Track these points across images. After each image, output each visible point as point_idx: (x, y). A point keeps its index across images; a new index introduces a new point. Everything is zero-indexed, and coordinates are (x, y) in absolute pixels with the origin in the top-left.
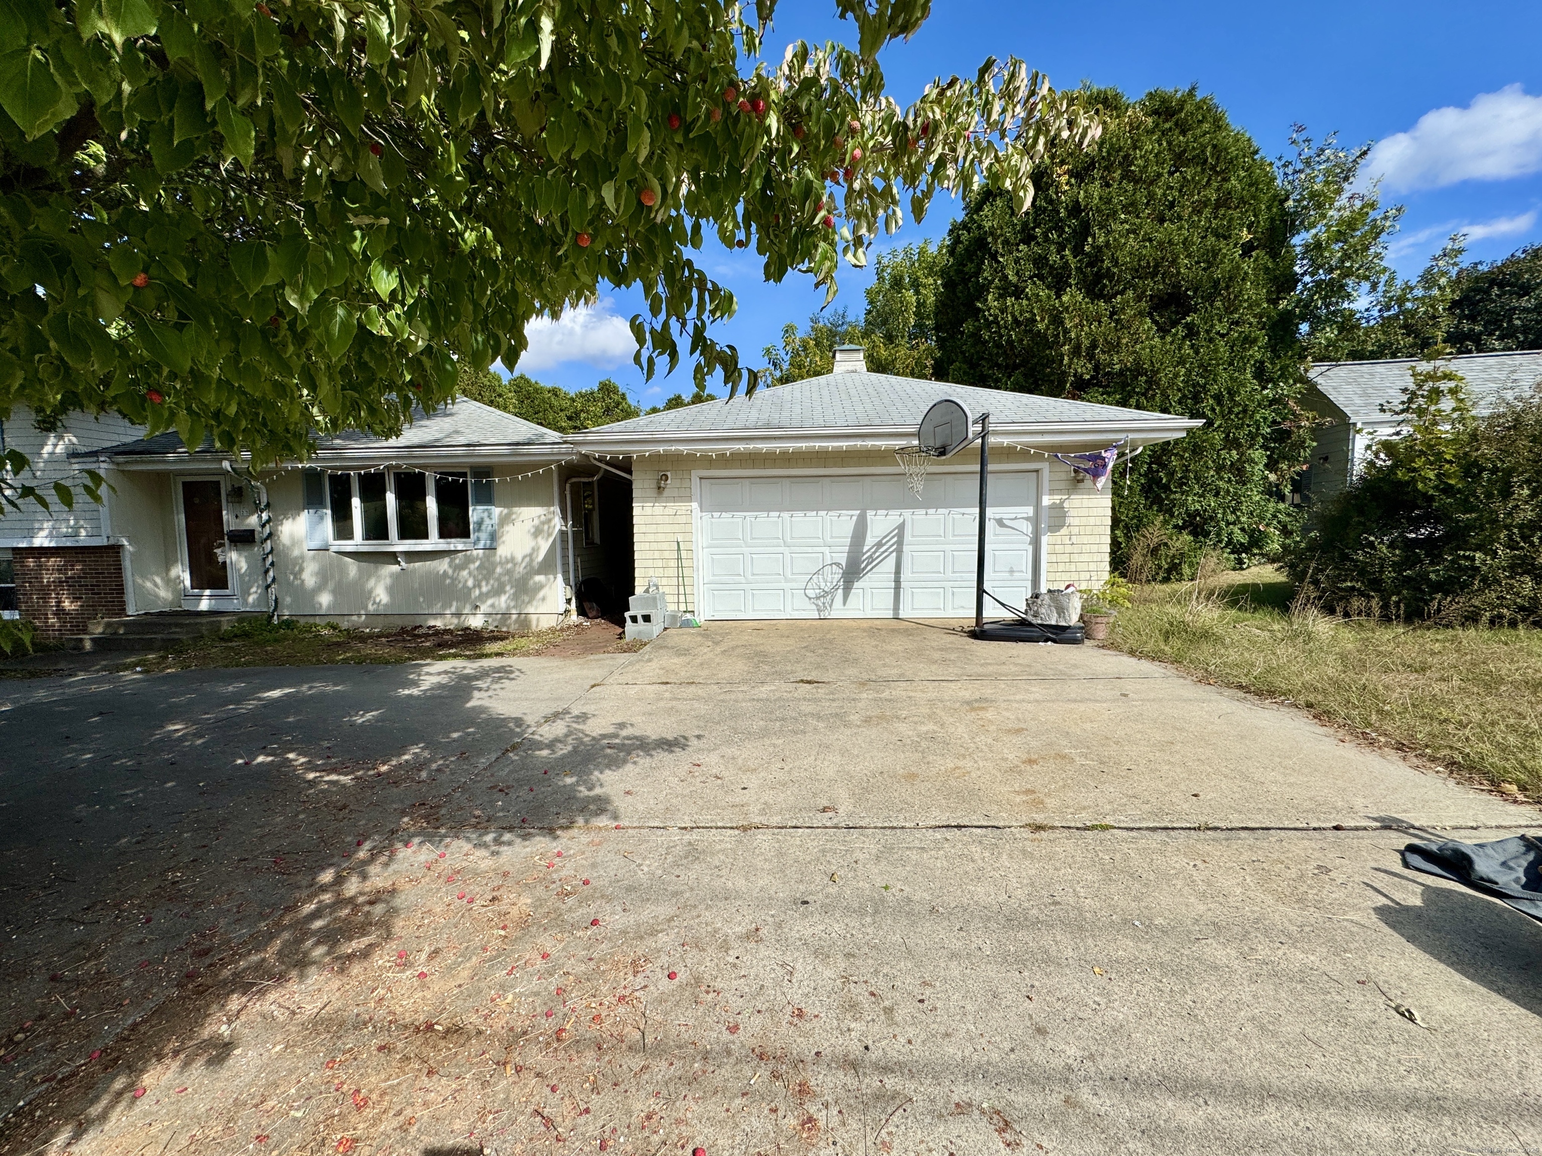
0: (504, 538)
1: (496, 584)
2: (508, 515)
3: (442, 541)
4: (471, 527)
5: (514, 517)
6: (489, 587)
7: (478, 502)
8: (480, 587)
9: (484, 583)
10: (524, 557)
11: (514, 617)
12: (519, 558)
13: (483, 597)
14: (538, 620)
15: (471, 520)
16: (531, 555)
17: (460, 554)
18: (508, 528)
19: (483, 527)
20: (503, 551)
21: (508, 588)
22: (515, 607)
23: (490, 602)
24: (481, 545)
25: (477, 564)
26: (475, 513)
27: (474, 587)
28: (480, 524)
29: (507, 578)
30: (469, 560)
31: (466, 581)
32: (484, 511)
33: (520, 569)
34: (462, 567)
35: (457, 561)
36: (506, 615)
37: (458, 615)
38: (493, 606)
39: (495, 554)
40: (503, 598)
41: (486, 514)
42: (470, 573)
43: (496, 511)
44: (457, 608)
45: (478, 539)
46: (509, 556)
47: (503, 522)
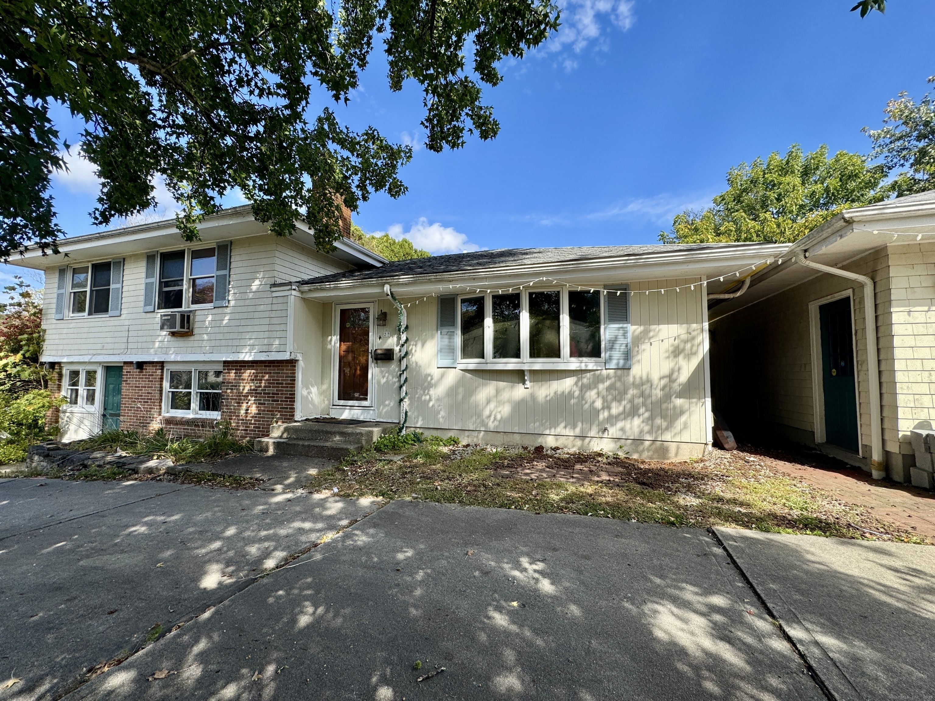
0: (639, 357)
1: (628, 406)
2: (646, 332)
3: (573, 360)
4: (603, 346)
5: (651, 334)
6: (621, 409)
7: (612, 319)
8: (609, 408)
9: (614, 405)
10: (661, 378)
11: (647, 443)
12: (655, 377)
13: (612, 420)
14: (678, 448)
15: (602, 337)
16: (670, 376)
17: (588, 375)
18: (645, 346)
19: (617, 346)
20: (637, 371)
21: (642, 410)
22: (650, 432)
23: (620, 425)
24: (613, 365)
25: (607, 383)
26: (608, 331)
27: (603, 408)
28: (613, 342)
29: (641, 400)
30: (598, 380)
31: (594, 402)
32: (619, 329)
33: (658, 393)
34: (589, 387)
35: (585, 381)
36: (638, 441)
37: (583, 437)
38: (622, 429)
39: (628, 375)
40: (637, 421)
41: (621, 332)
42: (598, 394)
43: (633, 329)
44: (582, 430)
45: (610, 358)
46: (644, 377)
47: (638, 340)
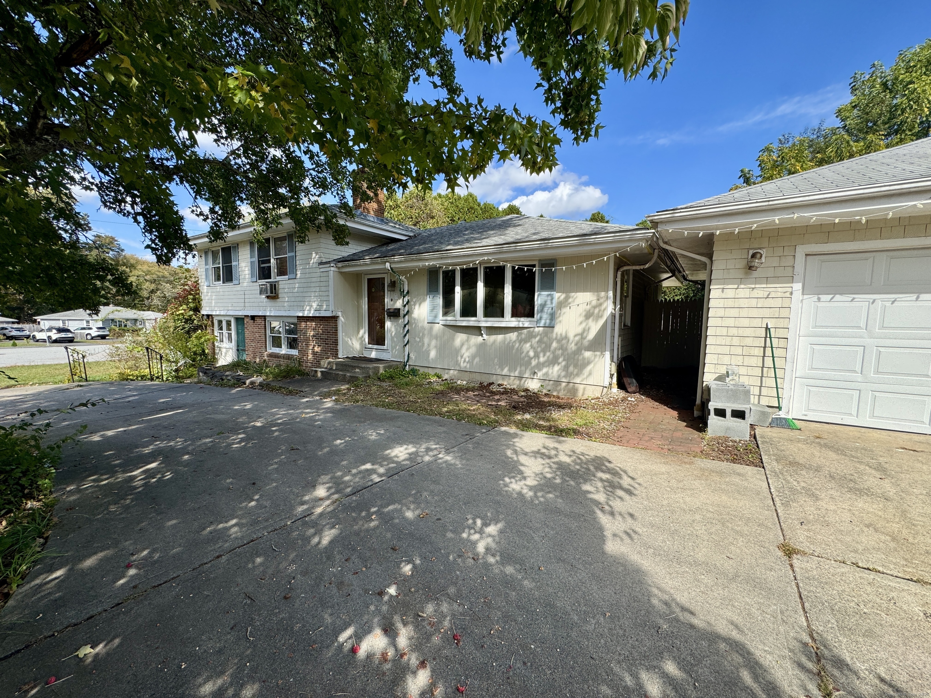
0: (561, 319)
1: (551, 356)
2: (567, 298)
3: (514, 319)
4: (536, 309)
5: (570, 300)
6: (546, 358)
7: (544, 288)
8: (539, 358)
9: (541, 355)
10: (575, 336)
11: (564, 384)
12: (571, 335)
13: (540, 366)
14: (584, 389)
15: (536, 303)
16: (582, 334)
17: (525, 331)
18: (566, 310)
19: (546, 309)
20: (559, 329)
21: (561, 360)
22: (565, 377)
23: (545, 370)
24: (542, 323)
25: (537, 339)
26: (540, 298)
27: (535, 356)
28: (543, 306)
29: (560, 352)
30: (531, 336)
31: (528, 352)
32: (548, 295)
33: (572, 347)
34: (526, 341)
35: (523, 336)
36: (557, 382)
37: (520, 378)
38: (546, 374)
39: (553, 332)
40: (556, 368)
41: (549, 298)
42: (532, 346)
43: (558, 296)
44: (520, 372)
45: (541, 318)
46: (564, 335)
47: (562, 305)
